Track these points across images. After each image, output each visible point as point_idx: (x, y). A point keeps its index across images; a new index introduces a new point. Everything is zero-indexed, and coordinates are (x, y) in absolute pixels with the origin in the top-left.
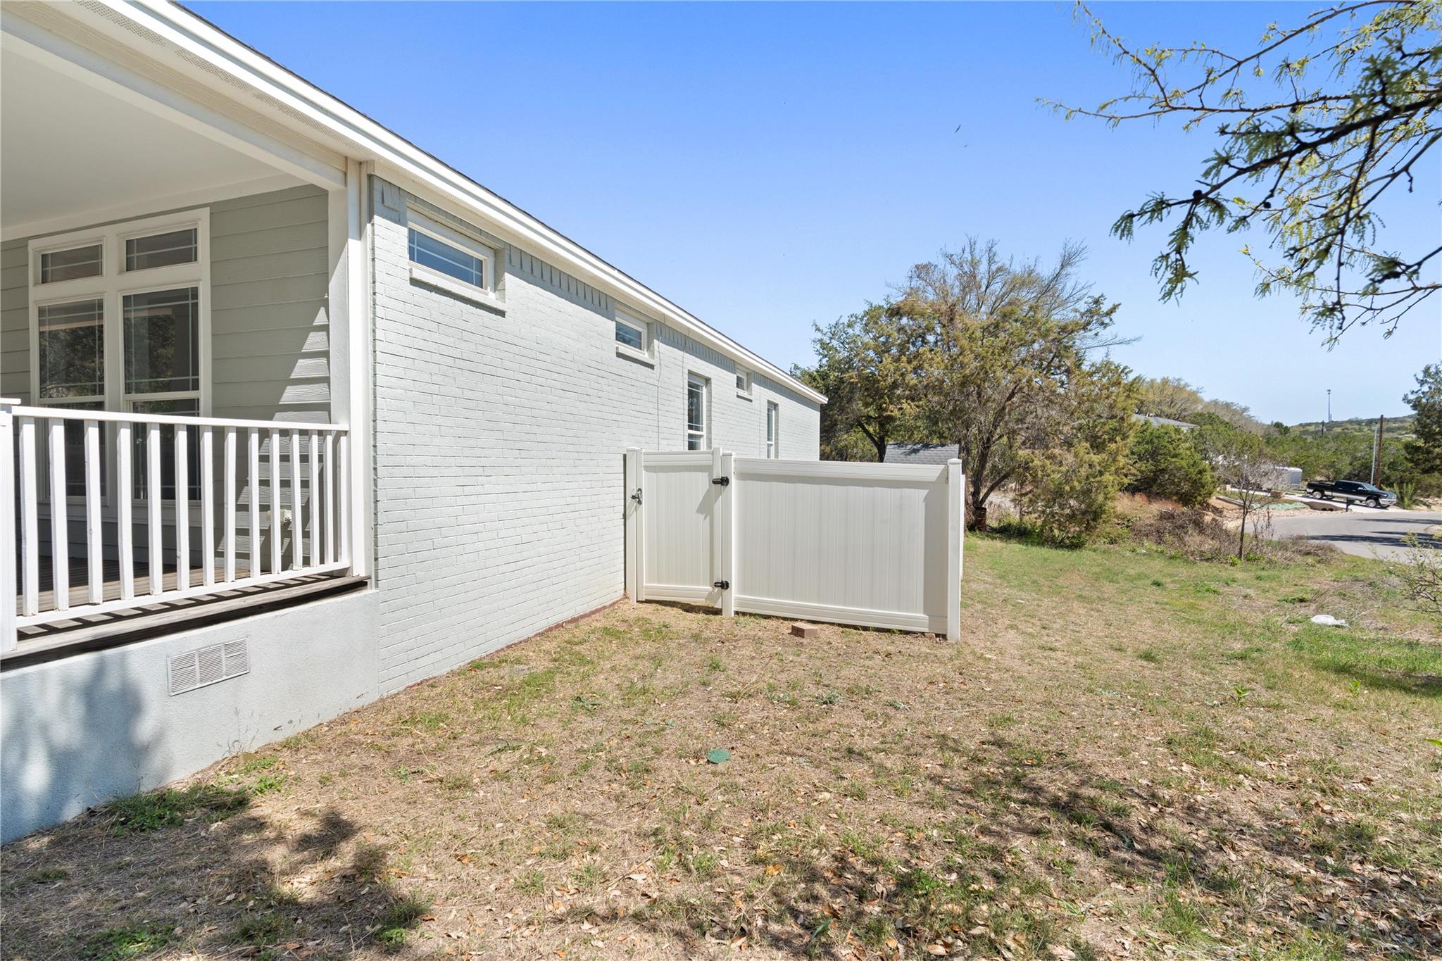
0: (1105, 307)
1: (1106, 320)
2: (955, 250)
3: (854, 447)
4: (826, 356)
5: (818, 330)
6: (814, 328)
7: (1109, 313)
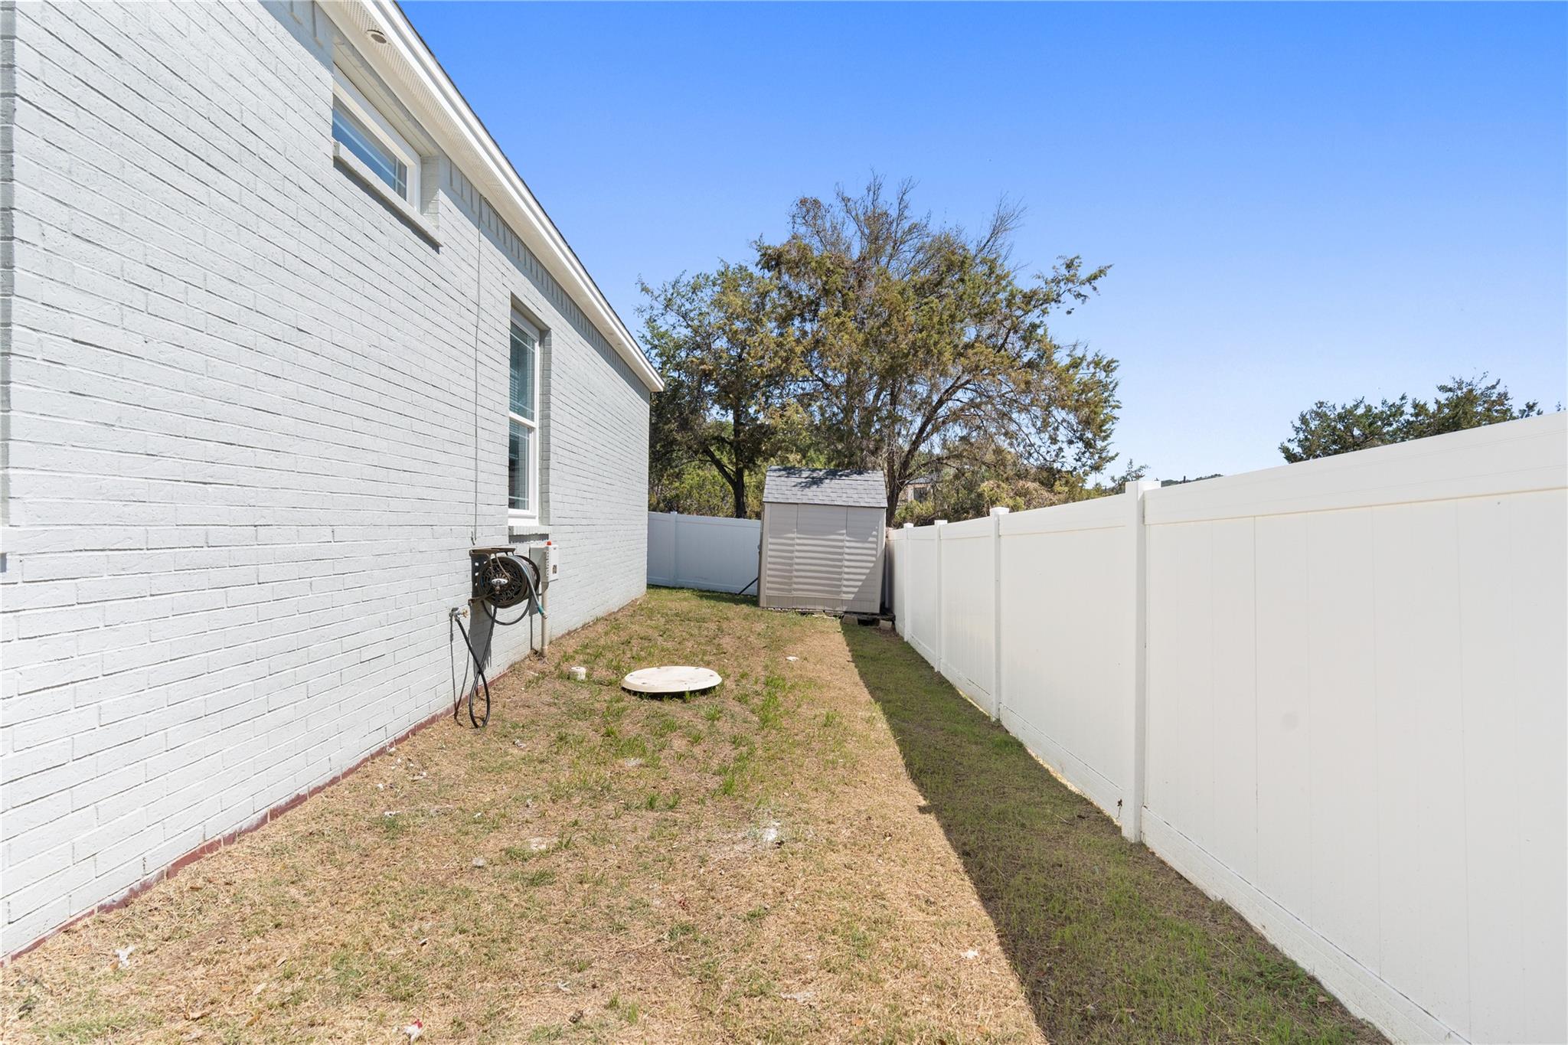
0: (1084, 273)
1: (1086, 289)
2: (857, 192)
3: (687, 498)
4: (655, 347)
5: (645, 289)
6: (639, 287)
7: (1091, 279)
